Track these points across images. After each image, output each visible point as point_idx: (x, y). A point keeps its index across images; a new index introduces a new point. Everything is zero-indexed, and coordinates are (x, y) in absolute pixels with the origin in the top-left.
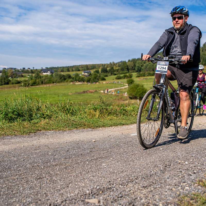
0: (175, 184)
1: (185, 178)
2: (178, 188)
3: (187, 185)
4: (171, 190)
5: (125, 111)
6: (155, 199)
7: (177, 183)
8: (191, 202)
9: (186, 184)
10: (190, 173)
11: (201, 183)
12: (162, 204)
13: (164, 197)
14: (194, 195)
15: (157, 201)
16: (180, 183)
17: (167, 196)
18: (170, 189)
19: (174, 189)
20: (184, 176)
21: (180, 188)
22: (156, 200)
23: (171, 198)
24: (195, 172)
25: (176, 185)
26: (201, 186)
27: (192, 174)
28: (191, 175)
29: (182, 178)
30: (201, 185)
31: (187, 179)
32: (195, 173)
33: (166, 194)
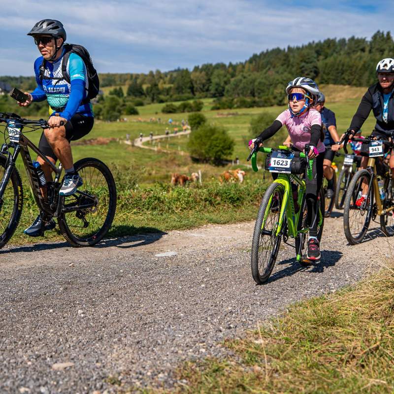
0: (188, 344)
1: (207, 336)
2: (188, 351)
3: (204, 347)
4: (177, 352)
5: (159, 200)
6: (144, 366)
7: (191, 343)
9: (204, 345)
10: (221, 328)
11: (227, 343)
12: (151, 373)
13: (160, 363)
14: (207, 360)
15: (146, 368)
16: (195, 342)
17: (164, 362)
18: (175, 351)
19: (180, 352)
20: (208, 333)
21: (191, 350)
22: (144, 368)
23: (169, 365)
24: (232, 326)
25: (187, 346)
26: (226, 348)
27: (224, 330)
28: (221, 331)
29: (202, 336)
30: (227, 346)
31: (211, 337)
32: (230, 328)
33: (165, 358)
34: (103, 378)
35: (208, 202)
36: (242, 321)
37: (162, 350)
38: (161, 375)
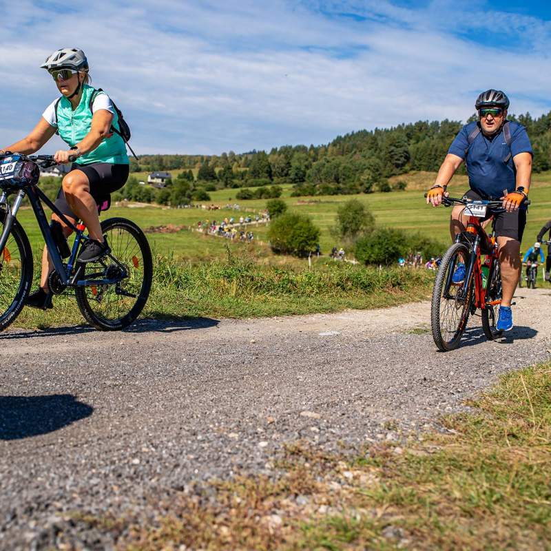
0: (430, 403)
1: (443, 397)
3: (449, 405)
4: (425, 409)
7: (432, 402)
8: (458, 422)
9: (447, 404)
10: (451, 391)
11: (470, 402)
12: (414, 424)
13: (416, 417)
15: (406, 420)
16: (436, 402)
17: (420, 416)
18: (423, 408)
19: (428, 408)
20: (442, 395)
23: (427, 418)
25: (431, 405)
26: (471, 407)
27: (455, 393)
28: (453, 394)
29: (439, 397)
31: (447, 398)
32: (459, 392)
33: (418, 413)
34: (376, 425)
35: (339, 287)
36: (465, 388)
37: (408, 407)
38: (426, 426)
